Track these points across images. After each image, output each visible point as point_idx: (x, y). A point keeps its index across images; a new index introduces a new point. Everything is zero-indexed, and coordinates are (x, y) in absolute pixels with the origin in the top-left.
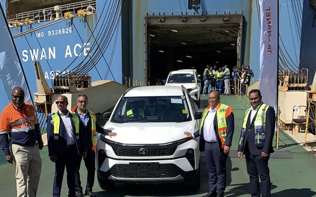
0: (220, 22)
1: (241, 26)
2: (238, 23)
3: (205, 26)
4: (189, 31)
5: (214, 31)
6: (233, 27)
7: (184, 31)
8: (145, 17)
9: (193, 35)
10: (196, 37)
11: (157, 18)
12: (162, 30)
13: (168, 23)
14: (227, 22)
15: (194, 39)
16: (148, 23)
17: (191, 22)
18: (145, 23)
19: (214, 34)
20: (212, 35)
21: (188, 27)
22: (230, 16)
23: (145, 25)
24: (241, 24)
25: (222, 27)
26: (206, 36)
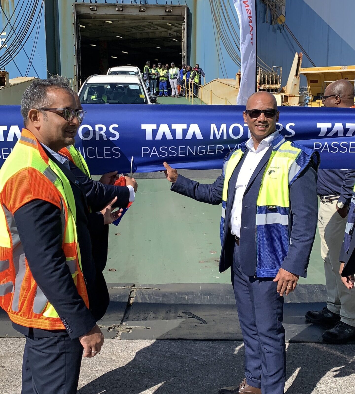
0: (162, 13)
1: (185, 19)
2: (183, 14)
3: (144, 17)
4: (126, 22)
5: (154, 23)
6: (176, 19)
7: (120, 22)
8: (73, 4)
9: (130, 27)
10: (133, 30)
11: (88, 6)
12: (94, 21)
13: (102, 12)
14: (170, 14)
15: (131, 32)
16: (77, 12)
17: (129, 12)
18: (73, 12)
19: (154, 27)
20: (152, 28)
21: (124, 18)
22: (173, 7)
23: (73, 13)
24: (185, 17)
25: (163, 19)
26: (145, 29)
